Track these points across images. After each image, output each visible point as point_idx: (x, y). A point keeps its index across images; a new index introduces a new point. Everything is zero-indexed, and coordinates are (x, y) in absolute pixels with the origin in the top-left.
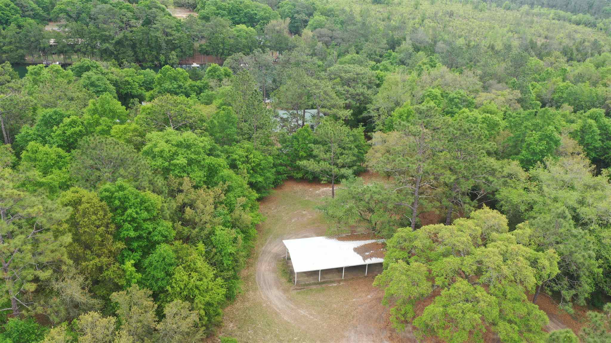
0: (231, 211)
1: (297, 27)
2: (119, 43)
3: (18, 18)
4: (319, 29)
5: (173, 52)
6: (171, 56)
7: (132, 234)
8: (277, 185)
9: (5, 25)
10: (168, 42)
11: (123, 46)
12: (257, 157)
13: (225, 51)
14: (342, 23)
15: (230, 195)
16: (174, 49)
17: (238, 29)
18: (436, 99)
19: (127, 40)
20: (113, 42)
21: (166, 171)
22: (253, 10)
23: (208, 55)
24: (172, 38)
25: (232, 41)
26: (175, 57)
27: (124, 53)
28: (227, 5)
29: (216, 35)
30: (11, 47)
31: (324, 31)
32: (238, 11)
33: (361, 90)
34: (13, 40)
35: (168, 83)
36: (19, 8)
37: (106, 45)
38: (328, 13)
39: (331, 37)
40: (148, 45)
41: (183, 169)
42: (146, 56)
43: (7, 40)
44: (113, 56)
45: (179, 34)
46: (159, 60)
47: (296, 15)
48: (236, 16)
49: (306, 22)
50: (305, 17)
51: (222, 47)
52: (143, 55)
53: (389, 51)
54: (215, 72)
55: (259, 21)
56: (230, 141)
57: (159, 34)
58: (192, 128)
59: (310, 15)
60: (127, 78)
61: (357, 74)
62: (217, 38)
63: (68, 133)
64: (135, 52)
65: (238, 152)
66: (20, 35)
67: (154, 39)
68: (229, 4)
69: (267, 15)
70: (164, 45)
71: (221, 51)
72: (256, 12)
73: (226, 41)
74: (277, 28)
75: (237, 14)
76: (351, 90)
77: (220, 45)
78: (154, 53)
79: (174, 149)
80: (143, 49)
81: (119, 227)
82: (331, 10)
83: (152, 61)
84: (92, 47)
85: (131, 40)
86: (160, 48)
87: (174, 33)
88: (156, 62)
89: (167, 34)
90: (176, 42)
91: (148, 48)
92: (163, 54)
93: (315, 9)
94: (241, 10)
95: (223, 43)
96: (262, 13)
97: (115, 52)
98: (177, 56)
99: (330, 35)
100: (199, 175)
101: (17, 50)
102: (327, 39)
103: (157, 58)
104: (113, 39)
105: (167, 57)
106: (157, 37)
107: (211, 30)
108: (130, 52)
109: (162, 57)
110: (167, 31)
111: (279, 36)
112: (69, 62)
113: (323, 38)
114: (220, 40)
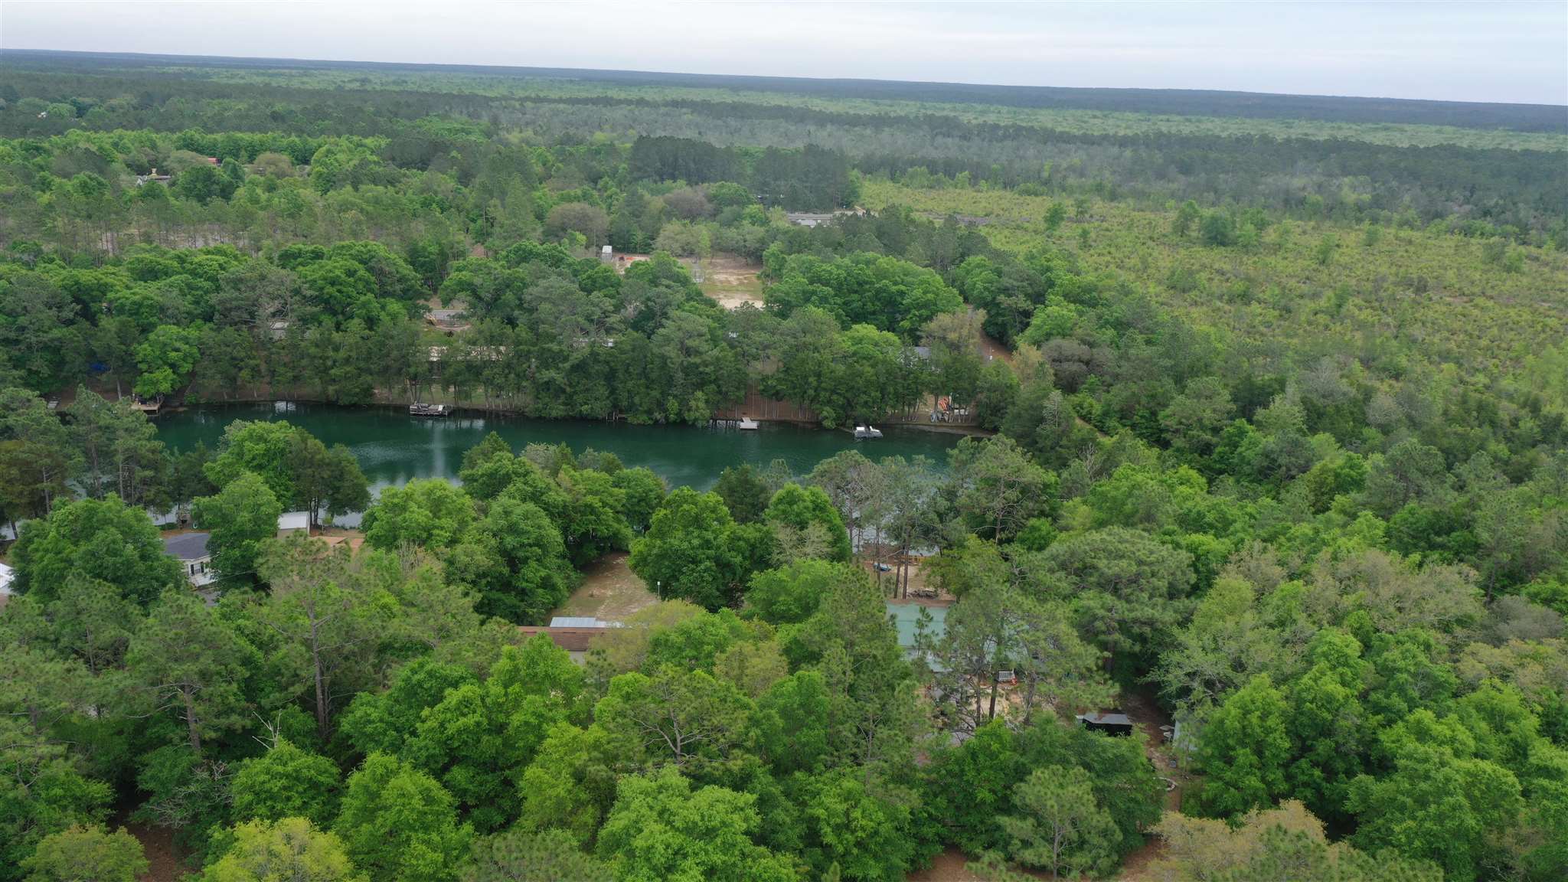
1: (1004, 325)
2: (580, 368)
3: (369, 302)
4: (1056, 341)
5: (699, 394)
6: (693, 403)
9: (340, 317)
10: (687, 370)
11: (588, 376)
13: (823, 393)
14: (1120, 325)
16: (700, 386)
17: (856, 334)
18: (1346, 665)
19: (596, 361)
20: (567, 365)
22: (895, 283)
23: (779, 400)
24: (698, 360)
25: (840, 369)
26: (702, 405)
27: (587, 390)
28: (835, 271)
29: (801, 355)
30: (348, 369)
31: (1071, 346)
32: (860, 284)
33: (1149, 612)
34: (354, 354)
35: (680, 534)
36: (373, 279)
37: (549, 373)
38: (1084, 298)
39: (1087, 363)
40: (644, 374)
42: (637, 400)
43: (342, 354)
44: (562, 398)
45: (716, 352)
46: (665, 410)
47: (1001, 298)
48: (855, 297)
49: (1027, 314)
50: (1023, 303)
51: (815, 384)
52: (631, 396)
53: (1237, 422)
54: (791, 503)
55: (908, 311)
57: (671, 351)
59: (1039, 298)
60: (589, 499)
61: (1140, 563)
62: (804, 361)
63: (451, 729)
64: (613, 391)
65: (827, 797)
66: (369, 343)
67: (657, 361)
68: (838, 267)
69: (930, 296)
70: (679, 376)
71: (811, 392)
72: (903, 288)
73: (825, 369)
74: (952, 336)
75: (856, 292)
76: (1121, 605)
77: (811, 379)
78: (655, 393)
79: (677, 840)
80: (631, 383)
82: (1090, 289)
83: (649, 412)
84: (518, 375)
85: (607, 363)
86: (670, 381)
87: (704, 347)
88: (657, 415)
89: (688, 351)
90: (707, 370)
91: (643, 381)
92: (675, 396)
93: (1051, 284)
94: (867, 283)
95: (819, 375)
96: (917, 292)
97: (568, 389)
98: (707, 402)
99: (1085, 357)
101: (359, 376)
102: (1076, 367)
103: (661, 405)
104: (566, 359)
105: (684, 403)
106: (664, 358)
107: (792, 341)
108: (602, 391)
109: (673, 405)
110: (690, 343)
111: (955, 360)
112: (465, 404)
113: (1066, 365)
114: (811, 366)
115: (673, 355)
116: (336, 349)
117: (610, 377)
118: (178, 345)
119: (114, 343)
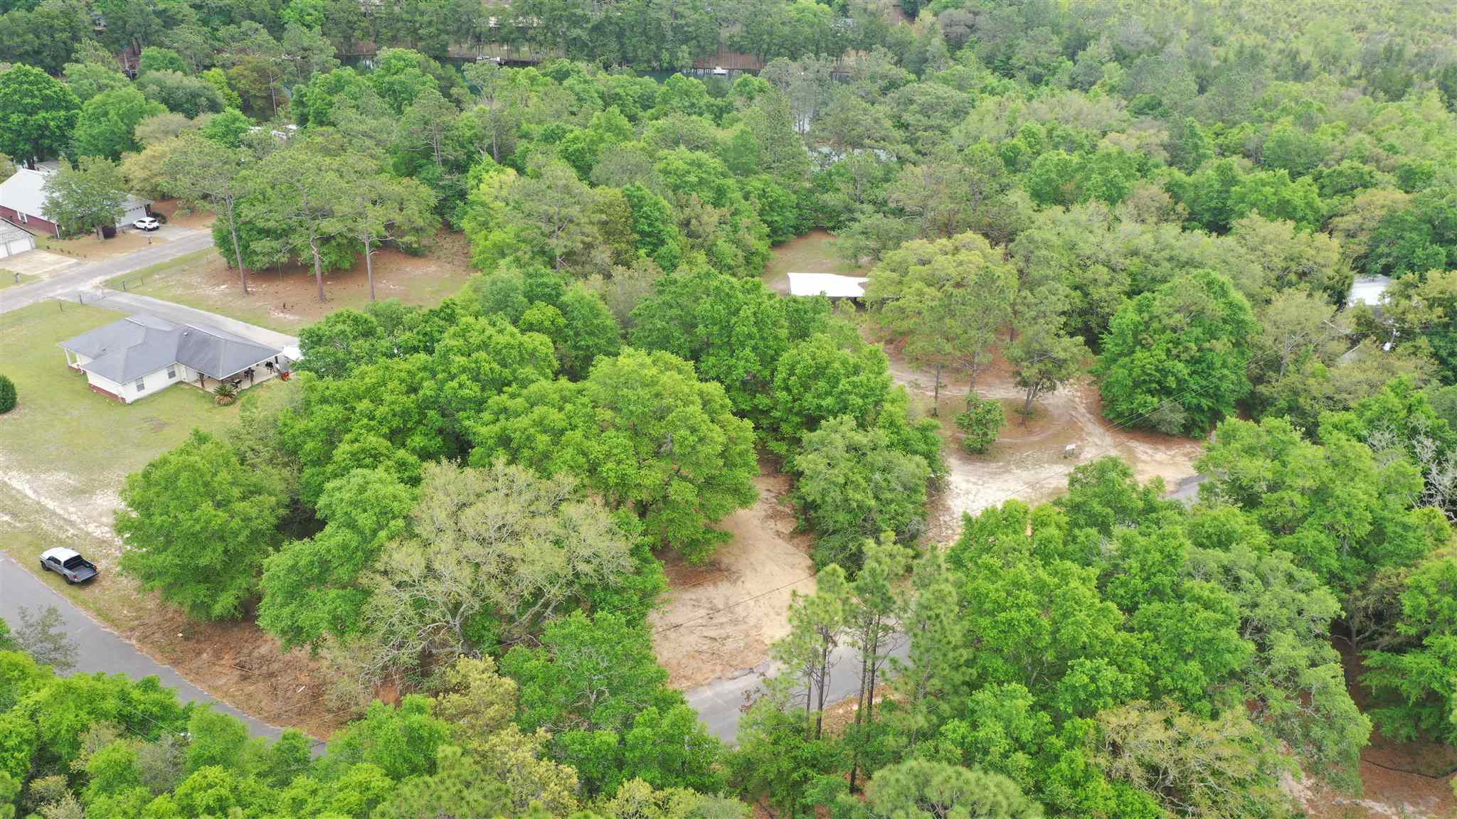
0: (735, 232)
2: (597, 28)
4: (950, 11)
5: (684, 47)
6: (680, 54)
7: (646, 228)
8: (799, 232)
10: (676, 29)
11: (604, 34)
12: (776, 191)
13: (773, 48)
15: (737, 218)
16: (685, 41)
17: (800, 6)
19: (610, 23)
20: (589, 26)
21: (676, 188)
23: (742, 53)
24: (683, 22)
25: (787, 30)
26: (686, 55)
27: (605, 45)
29: (760, 18)
30: (431, 30)
31: (960, 15)
34: (434, 18)
35: (677, 99)
37: (576, 32)
39: (971, 27)
40: (644, 33)
41: (693, 187)
42: (640, 52)
43: (426, 18)
44: (586, 51)
45: (696, 16)
46: (660, 60)
51: (768, 40)
52: (635, 50)
54: (745, 86)
56: (747, 172)
57: (664, 15)
58: (702, 148)
60: (618, 90)
61: (938, 98)
62: (760, 23)
63: (570, 150)
64: (622, 45)
65: (755, 183)
66: (445, 10)
67: (654, 23)
70: (670, 34)
71: (765, 46)
73: (775, 30)
74: (872, 7)
77: (765, 37)
78: (653, 47)
79: (687, 167)
80: (634, 40)
81: (636, 221)
83: (649, 61)
84: (553, 34)
85: (617, 24)
86: (663, 38)
87: (687, 13)
88: (655, 64)
89: (676, 16)
90: (690, 29)
91: (644, 38)
92: (667, 49)
95: (770, 34)
97: (590, 44)
98: (690, 54)
99: (970, 23)
100: (708, 194)
101: (439, 35)
102: (961, 29)
103: (657, 58)
104: (588, 21)
105: (673, 54)
106: (659, 21)
107: (752, 8)
108: (614, 45)
109: (665, 56)
110: (677, 9)
111: (871, 22)
112: (515, 56)
113: (954, 28)
114: (765, 27)
115: (665, 17)
116: (422, 14)
117: (620, 36)
118: (311, 11)
119: (268, 9)
